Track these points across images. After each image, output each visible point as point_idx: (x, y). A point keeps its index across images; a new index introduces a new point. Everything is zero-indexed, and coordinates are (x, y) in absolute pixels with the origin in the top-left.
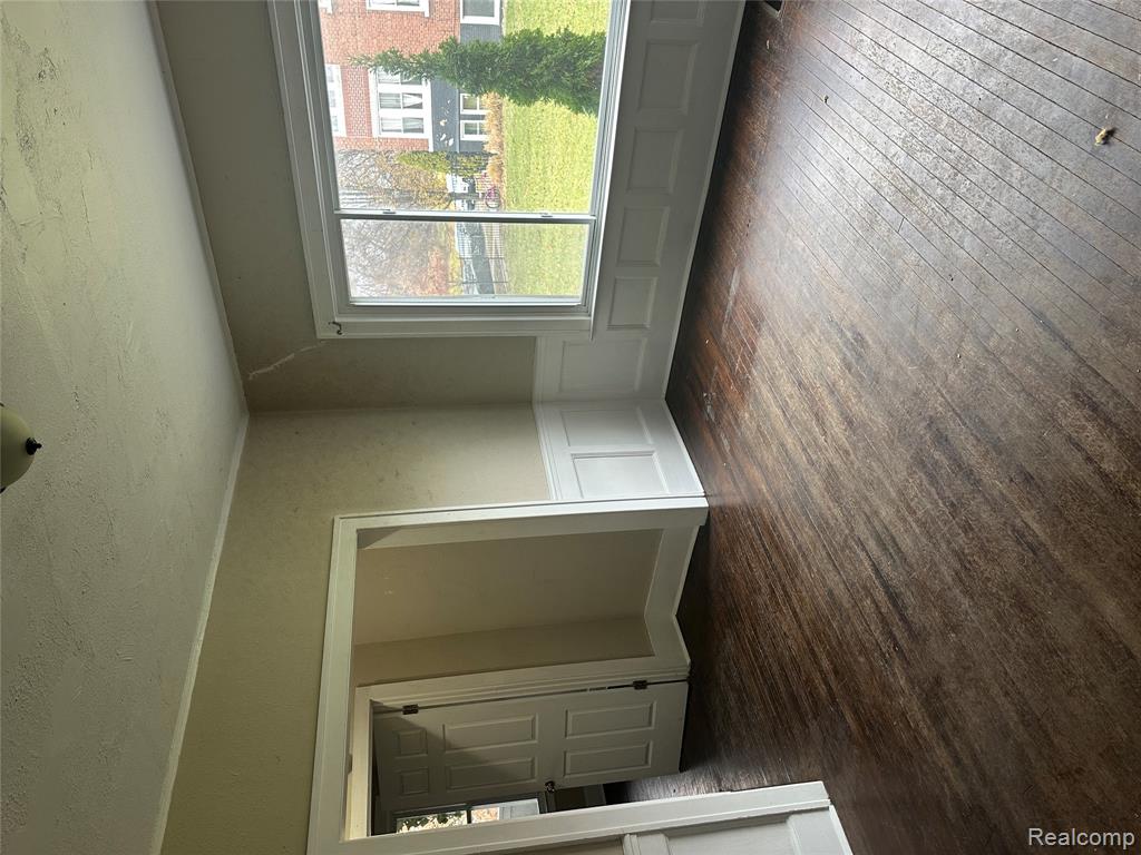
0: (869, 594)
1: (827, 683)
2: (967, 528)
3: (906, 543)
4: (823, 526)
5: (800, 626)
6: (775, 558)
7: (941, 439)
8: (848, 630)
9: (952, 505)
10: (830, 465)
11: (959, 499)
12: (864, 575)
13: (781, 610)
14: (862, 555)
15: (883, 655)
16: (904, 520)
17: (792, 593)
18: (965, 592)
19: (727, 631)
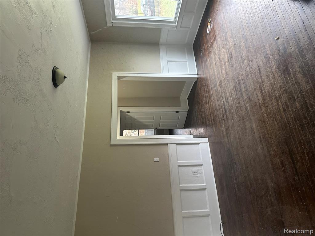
0: (222, 108)
1: (212, 121)
2: (239, 103)
3: (230, 101)
4: (217, 92)
5: (210, 109)
6: (208, 94)
7: (239, 84)
8: (217, 113)
9: (238, 98)
10: (221, 80)
11: (239, 97)
12: (222, 104)
13: (207, 105)
14: (222, 101)
15: (222, 120)
16: (230, 97)
17: (209, 103)
18: (236, 114)
19: (197, 105)
